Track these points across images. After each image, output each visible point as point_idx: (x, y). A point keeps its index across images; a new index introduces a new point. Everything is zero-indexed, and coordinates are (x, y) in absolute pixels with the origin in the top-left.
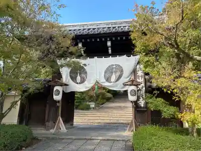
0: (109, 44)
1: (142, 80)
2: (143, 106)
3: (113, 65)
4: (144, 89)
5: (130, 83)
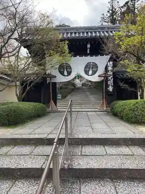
0: (89, 46)
1: (112, 73)
2: (111, 91)
3: (91, 63)
4: (112, 79)
5: (103, 75)
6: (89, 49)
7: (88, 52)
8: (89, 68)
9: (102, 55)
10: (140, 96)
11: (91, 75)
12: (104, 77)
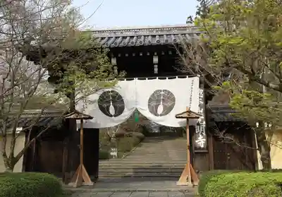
0: (156, 60)
1: (202, 111)
2: (202, 146)
3: (161, 91)
4: (204, 123)
5: (186, 115)
6: (156, 66)
7: (156, 70)
8: (158, 101)
9: (182, 76)
10: (262, 159)
11: (161, 115)
12: (188, 118)
